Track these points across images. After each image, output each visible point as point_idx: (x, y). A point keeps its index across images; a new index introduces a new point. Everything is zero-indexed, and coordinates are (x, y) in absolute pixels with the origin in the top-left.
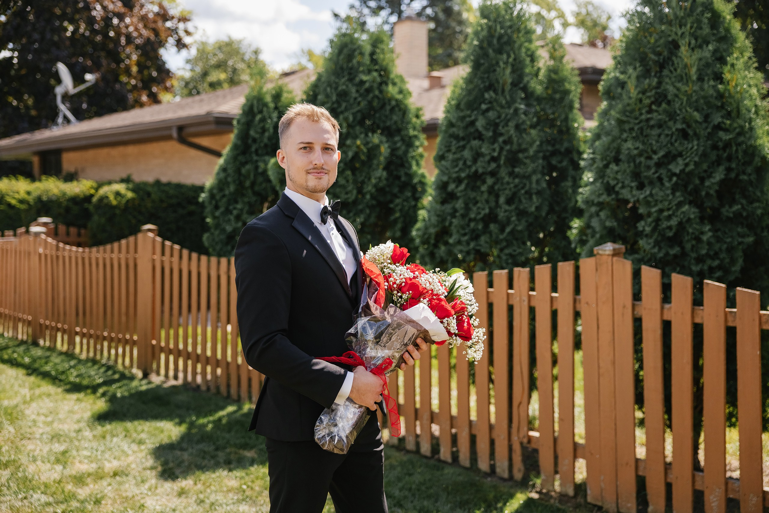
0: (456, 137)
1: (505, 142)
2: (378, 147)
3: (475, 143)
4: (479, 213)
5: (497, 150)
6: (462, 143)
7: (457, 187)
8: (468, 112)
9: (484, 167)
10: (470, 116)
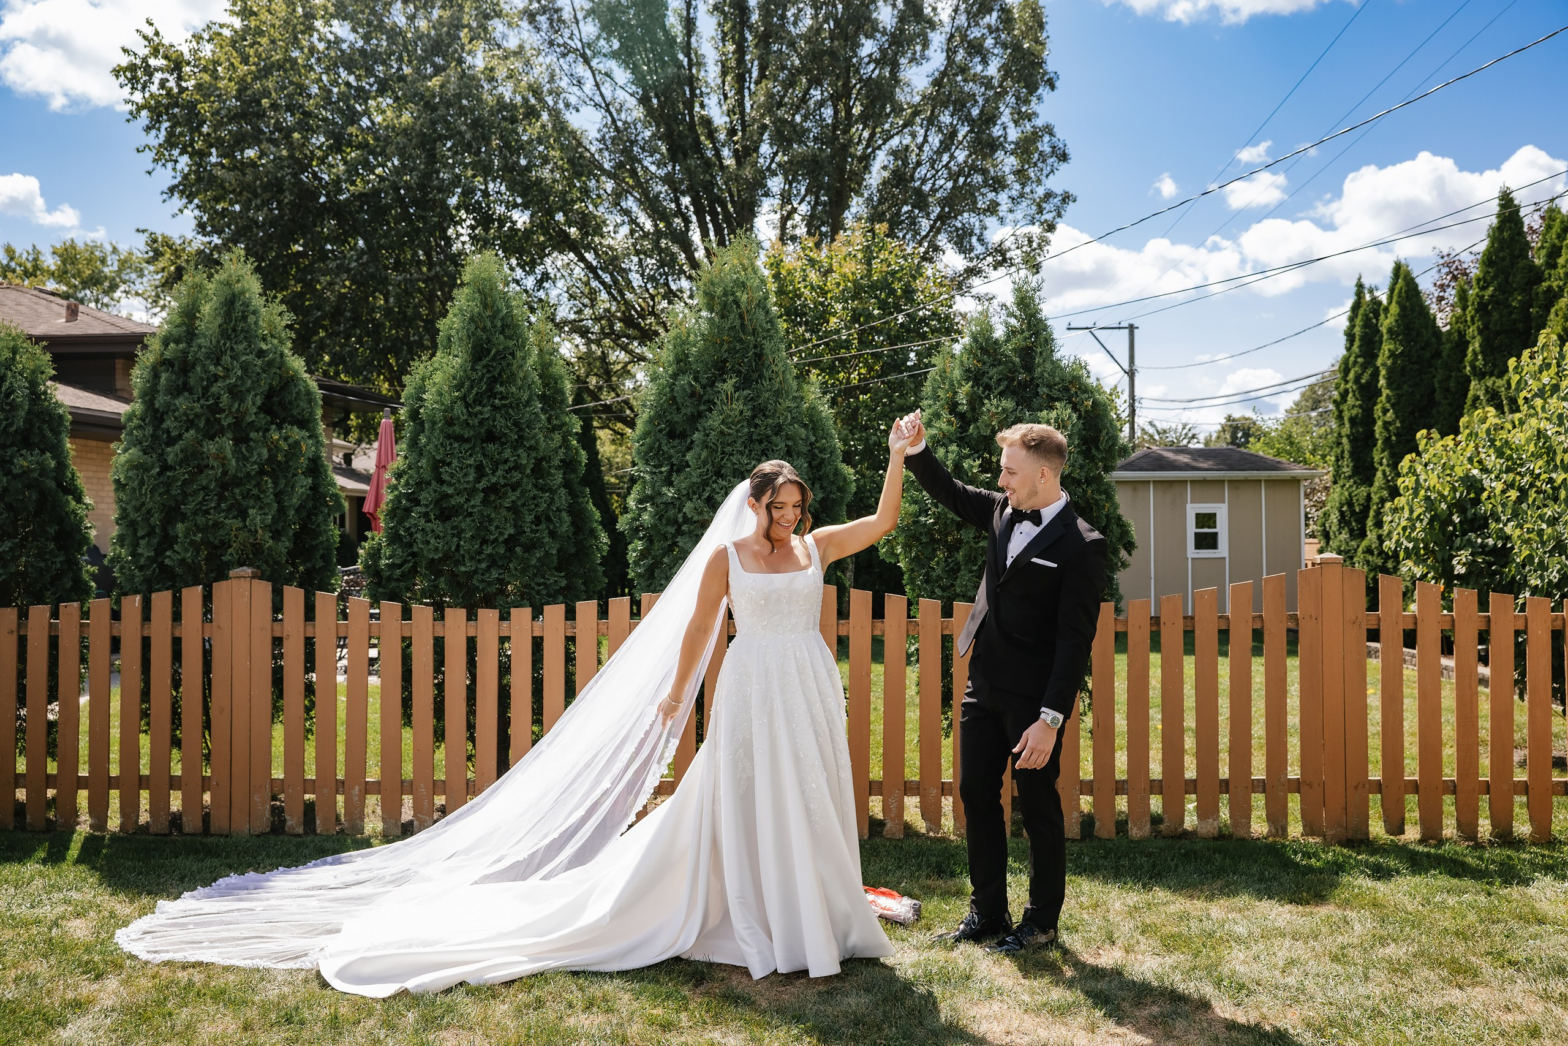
0: (460, 439)
1: (531, 448)
2: (297, 443)
3: (491, 447)
4: (501, 534)
5: (524, 455)
6: (467, 446)
7: (468, 500)
8: (478, 408)
9: (505, 478)
10: (481, 413)
